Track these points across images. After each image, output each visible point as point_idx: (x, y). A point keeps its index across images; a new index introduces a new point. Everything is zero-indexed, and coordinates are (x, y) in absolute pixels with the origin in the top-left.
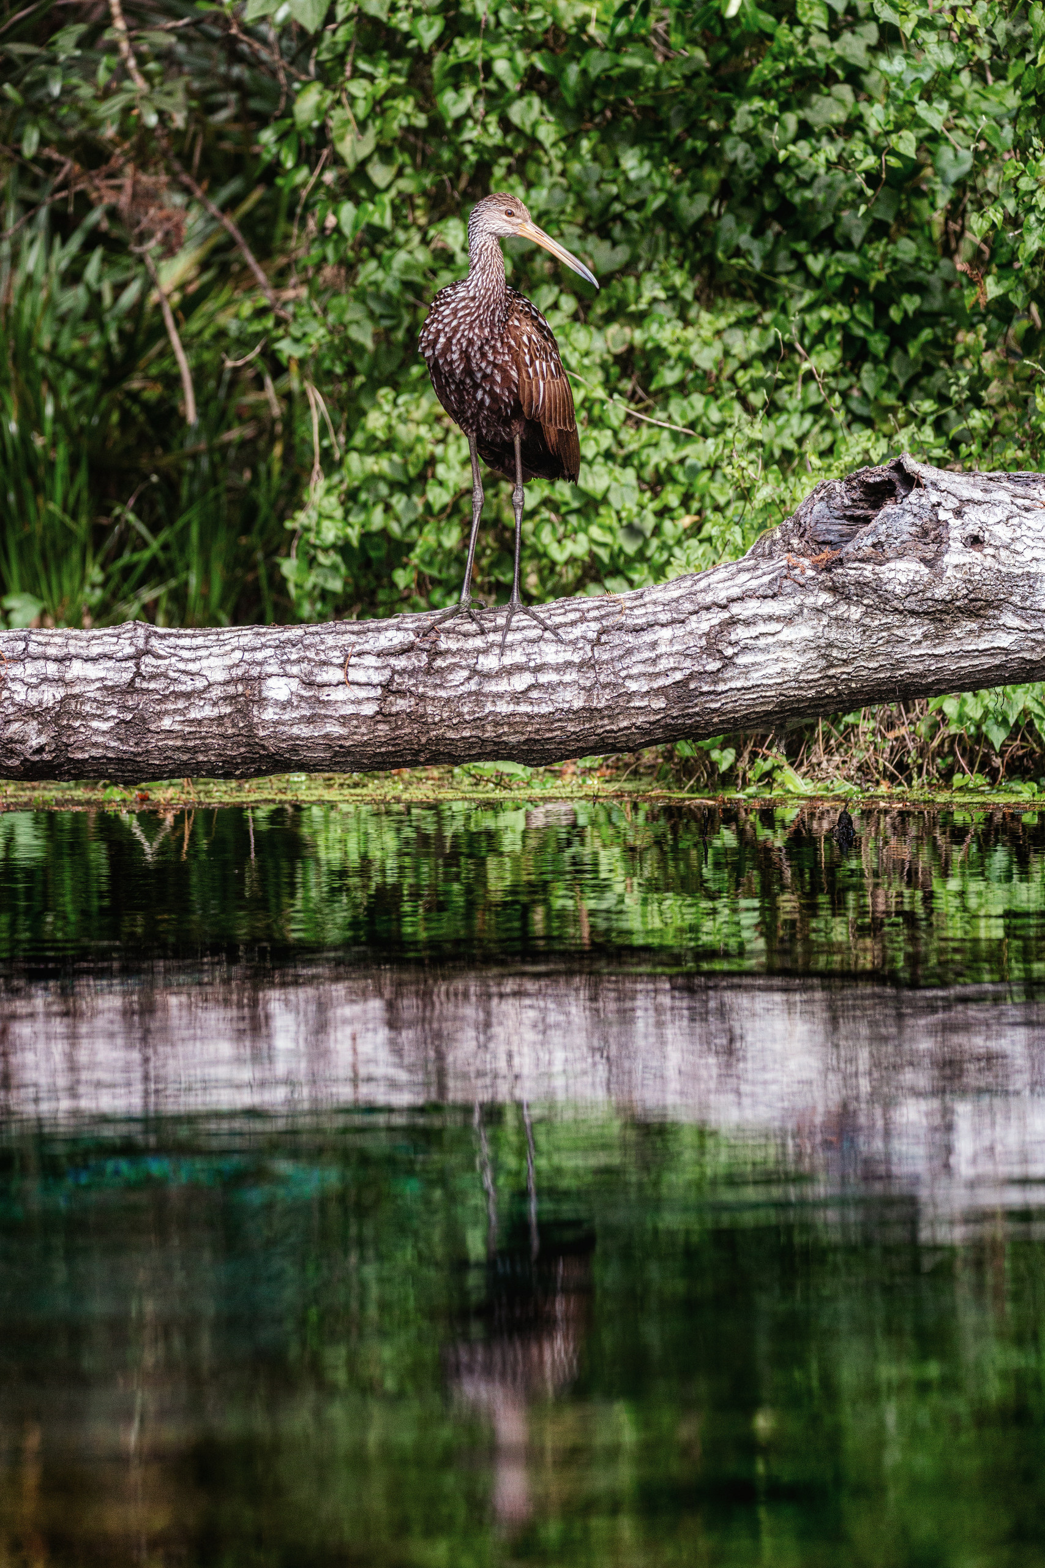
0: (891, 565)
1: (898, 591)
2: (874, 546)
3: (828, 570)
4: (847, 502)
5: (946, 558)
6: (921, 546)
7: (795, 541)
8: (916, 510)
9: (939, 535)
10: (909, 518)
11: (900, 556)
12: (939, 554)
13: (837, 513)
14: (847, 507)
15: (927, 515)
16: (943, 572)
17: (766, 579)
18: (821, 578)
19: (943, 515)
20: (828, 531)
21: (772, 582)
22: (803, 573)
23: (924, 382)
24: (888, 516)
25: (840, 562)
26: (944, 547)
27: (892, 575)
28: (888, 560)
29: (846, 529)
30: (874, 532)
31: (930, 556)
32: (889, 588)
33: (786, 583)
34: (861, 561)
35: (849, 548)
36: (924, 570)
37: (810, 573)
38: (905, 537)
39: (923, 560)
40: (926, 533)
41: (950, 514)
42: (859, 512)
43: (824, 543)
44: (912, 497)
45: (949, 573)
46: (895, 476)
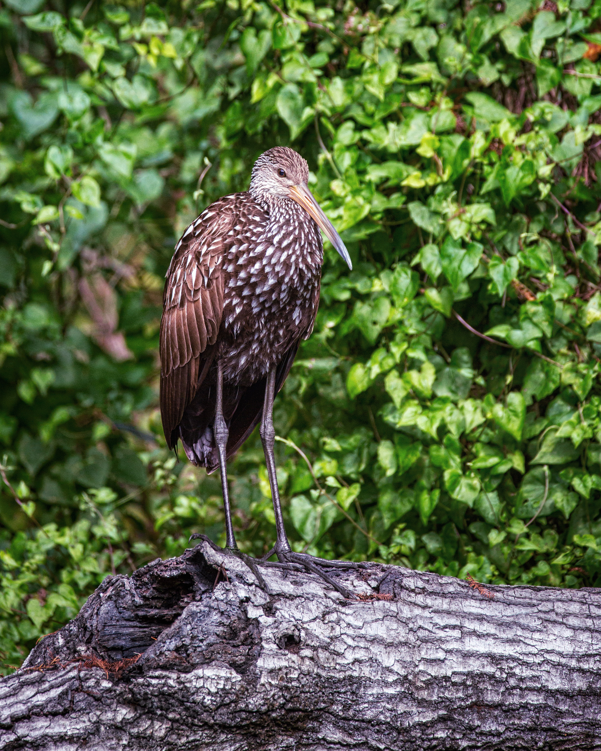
0: (199, 672)
1: (208, 700)
2: (177, 649)
3: (127, 681)
4: (138, 600)
5: (260, 663)
6: (231, 649)
7: (82, 648)
8: (223, 607)
9: (249, 637)
10: (215, 617)
11: (207, 661)
12: (251, 658)
13: (127, 614)
14: (139, 607)
15: (235, 613)
16: (257, 678)
17: (54, 693)
18: (119, 689)
19: (253, 613)
20: (118, 635)
21: (61, 696)
22: (98, 683)
23: (56, 470)
24: (193, 615)
25: (140, 671)
26: (256, 649)
27: (200, 683)
28: (194, 666)
29: (138, 632)
30: (178, 634)
31: (240, 659)
32: (198, 698)
33: (79, 697)
34: (164, 668)
35: (150, 653)
36: (236, 677)
37: (106, 684)
38: (212, 639)
39: (234, 665)
40: (233, 633)
41: (261, 612)
42: (153, 612)
43: (115, 649)
44: (218, 593)
45: (263, 680)
46: (192, 568)
